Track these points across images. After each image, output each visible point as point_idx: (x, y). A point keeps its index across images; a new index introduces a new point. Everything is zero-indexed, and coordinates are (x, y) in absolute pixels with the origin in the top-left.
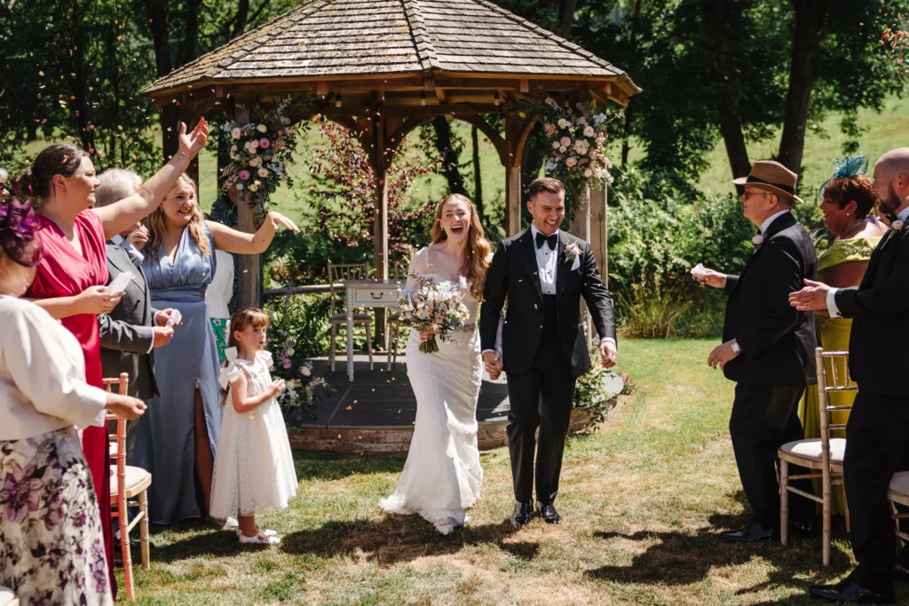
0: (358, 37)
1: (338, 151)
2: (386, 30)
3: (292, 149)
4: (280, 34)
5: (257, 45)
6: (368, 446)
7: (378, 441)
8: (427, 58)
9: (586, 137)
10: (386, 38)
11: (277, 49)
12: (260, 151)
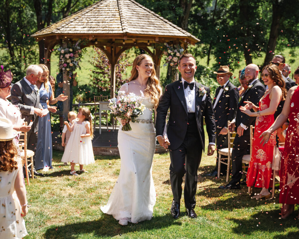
0: (103, 21)
1: (100, 57)
2: (112, 19)
3: (81, 57)
4: (78, 18)
5: (70, 22)
6: (103, 153)
7: (107, 151)
8: (125, 29)
9: (177, 56)
10: (112, 21)
11: (77, 24)
12: (70, 57)
